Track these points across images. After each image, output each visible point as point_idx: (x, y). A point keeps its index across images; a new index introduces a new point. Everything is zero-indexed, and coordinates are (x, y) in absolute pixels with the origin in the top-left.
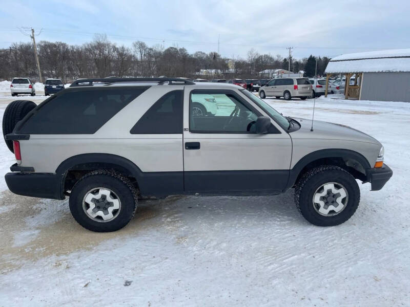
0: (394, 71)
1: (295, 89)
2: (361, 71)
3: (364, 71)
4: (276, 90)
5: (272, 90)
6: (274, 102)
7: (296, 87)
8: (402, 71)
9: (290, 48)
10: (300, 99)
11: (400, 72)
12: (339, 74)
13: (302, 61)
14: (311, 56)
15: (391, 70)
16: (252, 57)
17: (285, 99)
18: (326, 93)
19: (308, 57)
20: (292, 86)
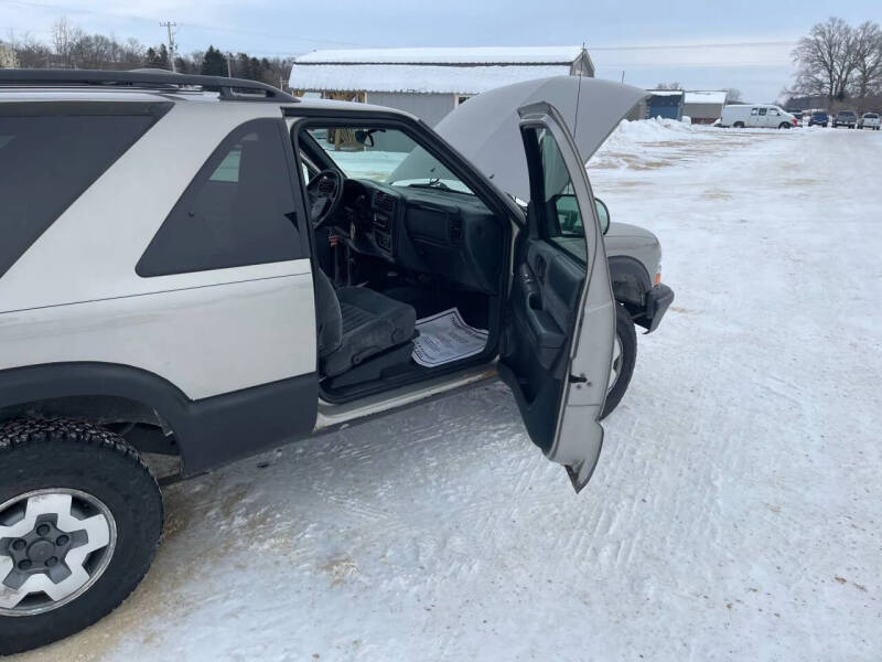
0: (423, 91)
2: (362, 88)
3: (369, 89)
8: (435, 91)
9: (169, 25)
11: (433, 93)
13: (192, 59)
14: (211, 48)
15: (417, 89)
16: (66, 38)
19: (205, 50)
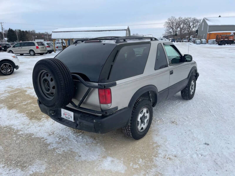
0: (90, 38)
1: (37, 48)
2: (73, 38)
3: (75, 38)
4: (22, 49)
5: (19, 50)
6: (26, 57)
7: (37, 47)
8: (93, 38)
10: (39, 55)
12: (56, 39)
13: (4, 32)
14: (10, 29)
17: (31, 55)
18: (55, 51)
20: (35, 47)
